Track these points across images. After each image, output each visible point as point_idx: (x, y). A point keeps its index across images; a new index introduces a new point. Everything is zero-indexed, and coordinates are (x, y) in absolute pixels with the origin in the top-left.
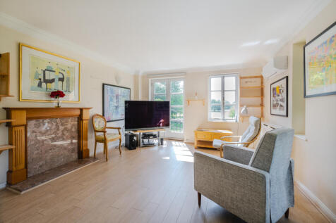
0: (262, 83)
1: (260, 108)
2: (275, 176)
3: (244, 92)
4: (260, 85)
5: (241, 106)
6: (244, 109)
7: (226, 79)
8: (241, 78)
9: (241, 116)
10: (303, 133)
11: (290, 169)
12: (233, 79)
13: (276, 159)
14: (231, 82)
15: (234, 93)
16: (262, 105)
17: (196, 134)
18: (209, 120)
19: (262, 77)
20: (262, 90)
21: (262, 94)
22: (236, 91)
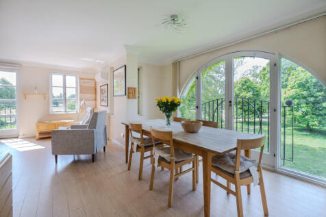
0: (95, 84)
1: (94, 102)
2: (99, 131)
3: (83, 89)
4: (94, 85)
5: (81, 100)
6: (83, 102)
7: (68, 78)
8: (80, 79)
9: (80, 107)
10: (113, 115)
11: (105, 128)
12: (74, 78)
13: (98, 123)
14: (72, 81)
15: (74, 89)
16: (95, 100)
17: (38, 127)
18: (51, 113)
19: (94, 80)
20: (96, 89)
21: (96, 93)
22: (76, 88)
